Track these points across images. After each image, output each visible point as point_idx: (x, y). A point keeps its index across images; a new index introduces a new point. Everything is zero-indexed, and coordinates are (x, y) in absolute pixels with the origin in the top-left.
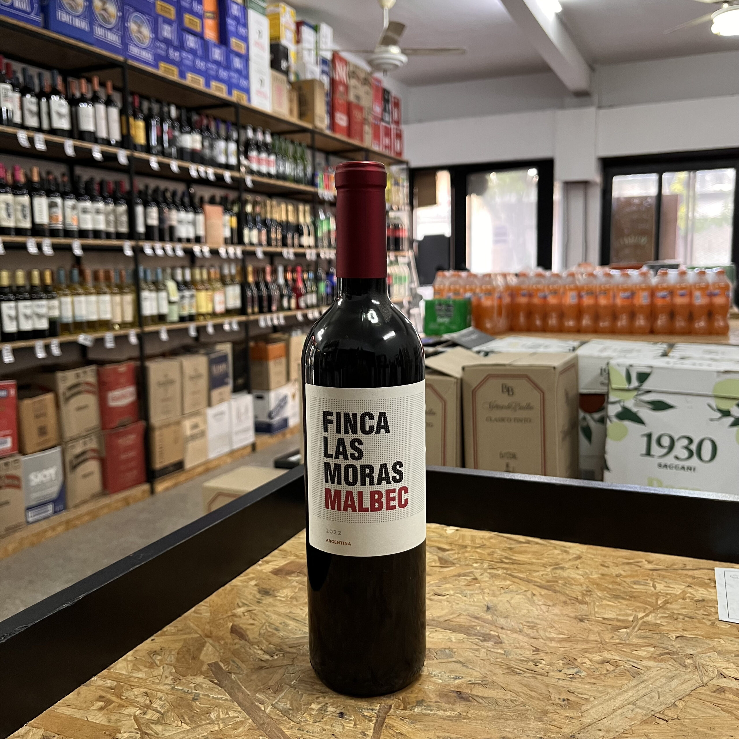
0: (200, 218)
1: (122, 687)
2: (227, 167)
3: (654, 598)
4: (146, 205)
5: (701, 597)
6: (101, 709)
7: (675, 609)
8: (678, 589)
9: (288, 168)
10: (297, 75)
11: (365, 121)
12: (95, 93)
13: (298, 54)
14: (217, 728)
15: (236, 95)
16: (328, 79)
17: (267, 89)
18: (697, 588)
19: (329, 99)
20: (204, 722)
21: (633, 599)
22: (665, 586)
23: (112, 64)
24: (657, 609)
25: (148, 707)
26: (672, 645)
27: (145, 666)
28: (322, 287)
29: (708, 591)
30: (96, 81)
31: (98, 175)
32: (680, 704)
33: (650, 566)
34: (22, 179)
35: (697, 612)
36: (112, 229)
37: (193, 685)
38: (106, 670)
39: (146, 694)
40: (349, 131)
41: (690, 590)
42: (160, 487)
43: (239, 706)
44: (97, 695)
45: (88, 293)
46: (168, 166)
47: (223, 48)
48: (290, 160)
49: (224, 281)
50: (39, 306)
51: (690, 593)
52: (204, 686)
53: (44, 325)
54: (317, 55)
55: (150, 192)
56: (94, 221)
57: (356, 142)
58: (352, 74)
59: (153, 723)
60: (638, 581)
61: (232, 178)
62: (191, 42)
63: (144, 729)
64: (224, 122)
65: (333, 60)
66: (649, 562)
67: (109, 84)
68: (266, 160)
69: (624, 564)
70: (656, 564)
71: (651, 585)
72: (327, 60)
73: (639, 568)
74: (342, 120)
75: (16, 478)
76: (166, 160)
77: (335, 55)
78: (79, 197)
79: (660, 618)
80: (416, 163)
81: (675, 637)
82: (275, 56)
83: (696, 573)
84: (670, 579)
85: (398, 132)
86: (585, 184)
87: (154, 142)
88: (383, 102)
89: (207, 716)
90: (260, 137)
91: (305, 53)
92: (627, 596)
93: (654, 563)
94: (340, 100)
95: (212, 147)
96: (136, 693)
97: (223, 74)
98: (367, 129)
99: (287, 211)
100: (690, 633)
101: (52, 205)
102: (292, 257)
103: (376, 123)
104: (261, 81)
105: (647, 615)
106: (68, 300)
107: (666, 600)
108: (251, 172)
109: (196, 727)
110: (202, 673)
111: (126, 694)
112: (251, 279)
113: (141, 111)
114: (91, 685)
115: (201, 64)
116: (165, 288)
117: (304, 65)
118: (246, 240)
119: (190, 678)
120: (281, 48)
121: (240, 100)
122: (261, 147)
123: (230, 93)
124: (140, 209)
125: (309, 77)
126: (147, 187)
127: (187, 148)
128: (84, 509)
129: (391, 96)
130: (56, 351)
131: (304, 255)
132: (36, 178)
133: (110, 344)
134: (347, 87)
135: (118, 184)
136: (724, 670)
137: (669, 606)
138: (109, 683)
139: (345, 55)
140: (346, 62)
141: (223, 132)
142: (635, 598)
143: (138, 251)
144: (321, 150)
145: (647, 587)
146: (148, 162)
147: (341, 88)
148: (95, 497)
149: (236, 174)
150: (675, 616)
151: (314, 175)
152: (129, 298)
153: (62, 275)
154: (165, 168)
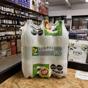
0: (23, 22)
1: (5, 84)
2: (27, 16)
9: (34, 16)
13: (36, 3)
16: (39, 6)
17: (32, 7)
23: (13, 4)
24: (68, 76)
27: (8, 82)
29: (75, 74)
30: (11, 6)
34: (2, 18)
38: (4, 82)
39: (8, 85)
40: (42, 12)
42: (18, 54)
43: (18, 87)
44: (2, 85)
45: (9, 31)
50: (4, 33)
51: (73, 74)
53: (4, 35)
55: (17, 19)
56: (11, 23)
57: (43, 13)
58: (42, 5)
61: (27, 18)
62: (23, 1)
64: (27, 11)
67: (13, 6)
68: (31, 16)
72: (39, 3)
74: (41, 11)
75: (1, 53)
78: (9, 20)
80: (50, 16)
81: (69, 80)
82: (33, 3)
85: (48, 12)
86: (70, 19)
87: (18, 13)
93: (69, 70)
94: (41, 8)
95: (25, 14)
97: (27, 5)
99: (34, 22)
101: (6, 21)
103: (45, 11)
106: (7, 32)
108: (29, 17)
110: (14, 83)
115: (24, 4)
116: (19, 31)
121: (29, 8)
122: (31, 14)
123: (27, 7)
124: (16, 21)
127: (22, 14)
128: (9, 57)
129: (47, 8)
130: (6, 38)
132: (4, 17)
133: (12, 38)
135: (13, 18)
137: (70, 75)
139: (42, 3)
140: (42, 4)
143: (16, 26)
144: (38, 14)
146: (17, 16)
148: (10, 55)
151: (37, 17)
152: (14, 32)
153: (7, 29)
154: (19, 16)
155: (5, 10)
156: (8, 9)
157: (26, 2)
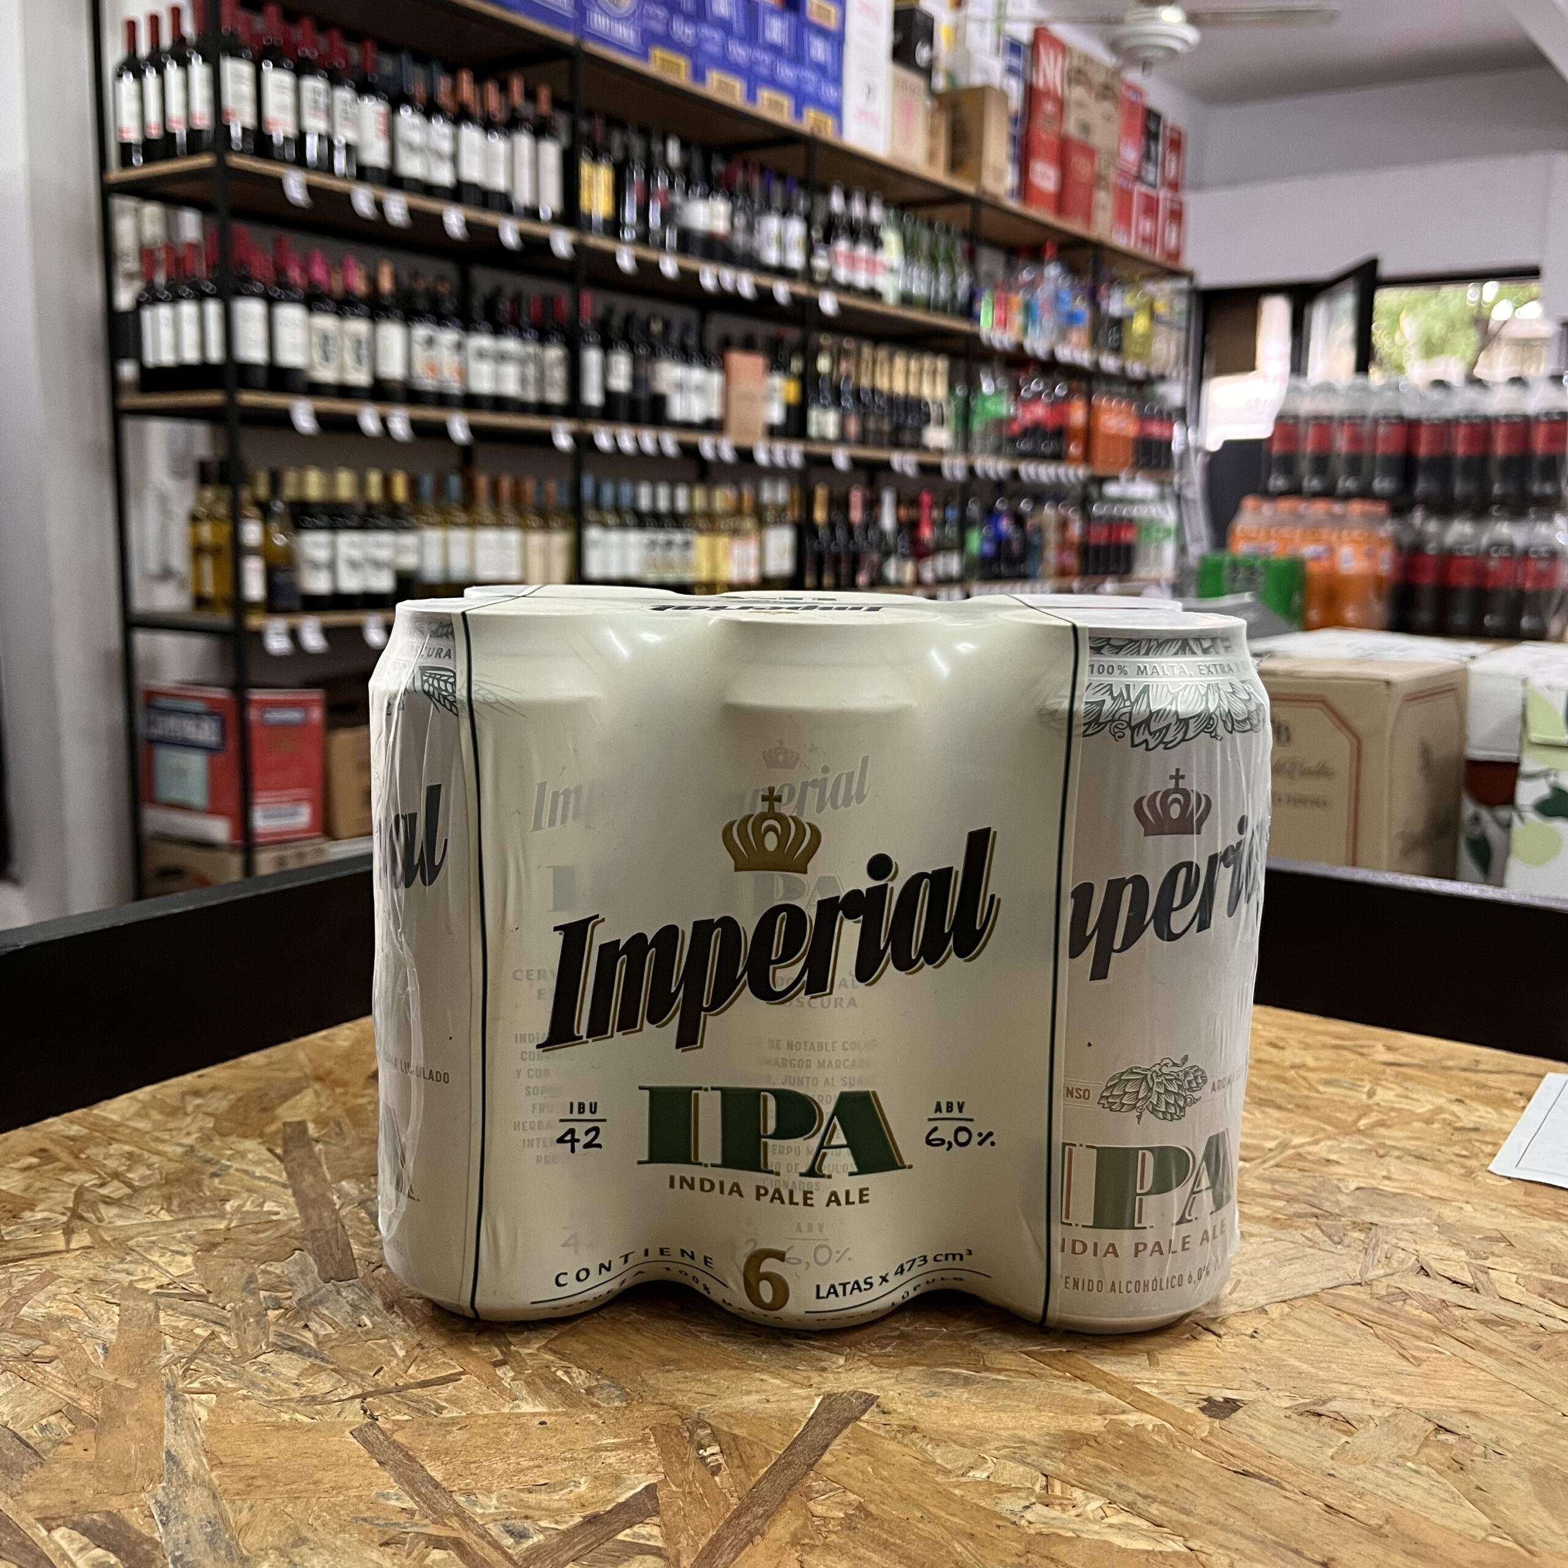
0: (715, 379)
1: (93, 1138)
2: (783, 272)
3: (1355, 1114)
4: (607, 347)
5: (1475, 1122)
6: (29, 1168)
7: (1389, 1138)
8: (1424, 1102)
9: (918, 282)
10: (951, 77)
11: (1097, 180)
12: (513, 110)
13: (958, 32)
14: (222, 1225)
15: (811, 121)
16: (1021, 86)
17: (883, 105)
18: (1475, 1105)
19: (1018, 131)
20: (204, 1213)
21: (1300, 1111)
22: (1396, 1095)
23: (552, 51)
24: (1347, 1134)
25: (116, 1175)
26: (1337, 1203)
27: (161, 1112)
28: (975, 541)
29: (1501, 1114)
30: (517, 86)
31: (511, 282)
32: (1275, 1311)
33: (1389, 1057)
34: (360, 286)
35: (1443, 1148)
36: (531, 396)
37: (229, 1152)
38: (84, 1110)
39: (130, 1156)
40: (1060, 202)
41: (1457, 1108)
43: (295, 1194)
44: (39, 1145)
45: (476, 524)
46: (655, 267)
47: (790, 18)
48: (922, 261)
49: (762, 517)
50: (379, 545)
51: (1453, 1114)
52: (250, 1156)
53: (384, 583)
54: (999, 32)
55: (616, 322)
56: (497, 378)
57: (1074, 226)
58: (1077, 76)
59: (106, 1203)
60: (1337, 1081)
61: (793, 296)
62: (722, 3)
63: (81, 1210)
64: (782, 176)
65: (1034, 46)
66: (1389, 1048)
67: (544, 94)
68: (867, 262)
69: (1324, 1046)
70: (1404, 1055)
71: (1366, 1090)
72: (1021, 43)
73: (1358, 1057)
74: (1045, 176)
76: (650, 255)
77: (1040, 34)
78: (468, 326)
79: (1344, 1150)
80: (1211, 276)
81: (1353, 1187)
82: (904, 37)
83: (1492, 1080)
84: (1419, 1083)
85: (1176, 207)
87: (630, 214)
88: (1143, 140)
89: (219, 1204)
90: (857, 209)
91: (972, 29)
92: (1290, 1103)
93: (1402, 1051)
94: (1045, 132)
95: (750, 228)
96: (112, 1152)
97: (787, 73)
98: (1104, 199)
99: (907, 372)
100: (1398, 1184)
102: (911, 470)
103: (1125, 186)
104: (870, 91)
105: (1316, 1142)
106: (433, 536)
107: (1382, 1120)
108: (831, 283)
109: (183, 1219)
110: (261, 1135)
111: (92, 1151)
112: (820, 515)
113: (609, 151)
114: (36, 1130)
115: (739, 52)
117: (965, 56)
118: (813, 430)
119: (233, 1138)
120: (918, 17)
121: (819, 129)
122: (858, 232)
123: (798, 113)
124: (592, 358)
125: (977, 79)
126: (610, 311)
127: (698, 232)
129: (1165, 127)
131: (936, 470)
132: (386, 283)
134: (1061, 104)
135: (549, 302)
136: (1433, 1263)
137: (1382, 1131)
138: (75, 1130)
139: (1060, 30)
140: (1063, 48)
141: (778, 201)
142: (1307, 1108)
143: (584, 442)
144: (994, 244)
145: (1350, 1093)
146: (612, 257)
147: (1049, 107)
149: (802, 289)
150: (1381, 1152)
151: (973, 296)
152: (560, 540)
153: (427, 483)
154: (648, 268)
155: (411, 166)
156: (471, 135)
157: (776, 30)
